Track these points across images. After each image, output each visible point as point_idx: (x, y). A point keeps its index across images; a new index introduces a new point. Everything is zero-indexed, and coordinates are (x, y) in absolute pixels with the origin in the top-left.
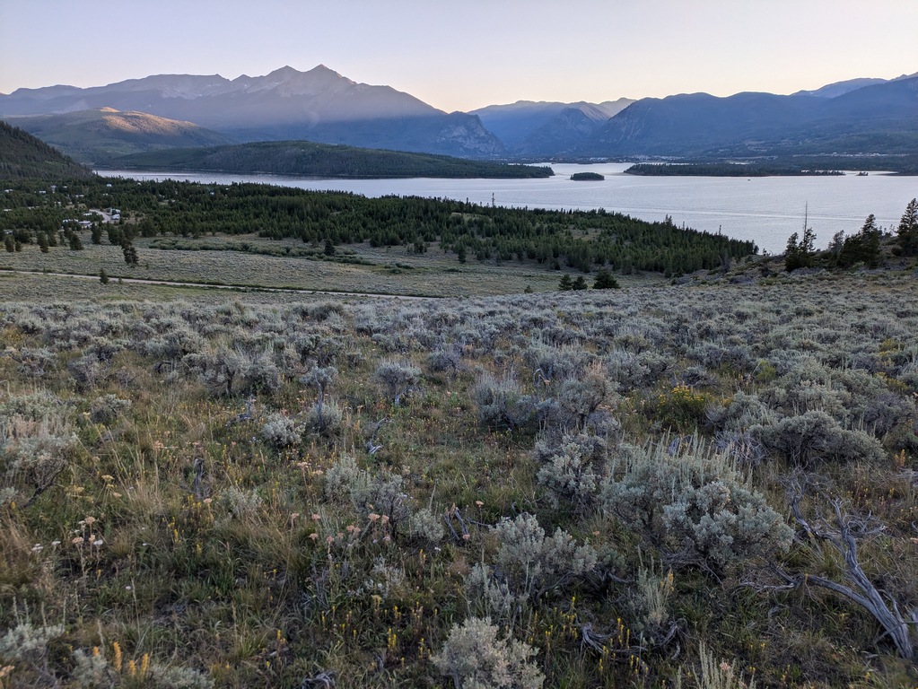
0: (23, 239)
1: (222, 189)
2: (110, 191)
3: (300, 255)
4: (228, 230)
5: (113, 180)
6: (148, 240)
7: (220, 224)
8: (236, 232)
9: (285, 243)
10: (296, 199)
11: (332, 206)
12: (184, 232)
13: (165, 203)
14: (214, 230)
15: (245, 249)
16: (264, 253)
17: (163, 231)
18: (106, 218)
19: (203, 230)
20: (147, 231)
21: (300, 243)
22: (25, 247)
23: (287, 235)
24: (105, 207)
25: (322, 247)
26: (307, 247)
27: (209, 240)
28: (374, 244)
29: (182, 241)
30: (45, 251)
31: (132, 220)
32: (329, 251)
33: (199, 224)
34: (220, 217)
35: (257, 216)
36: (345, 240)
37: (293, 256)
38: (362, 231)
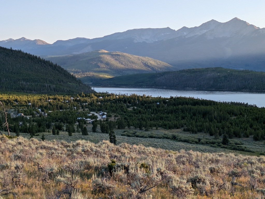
1: (164, 101)
2: (101, 101)
3: (207, 143)
4: (165, 127)
5: (103, 95)
6: (121, 131)
7: (161, 122)
12: (140, 127)
13: (130, 109)
15: (174, 138)
16: (185, 141)
18: (99, 118)
20: (121, 126)
21: (208, 136)
24: (99, 110)
25: (221, 139)
26: (211, 139)
29: (139, 132)
30: (70, 135)
31: (112, 119)
32: (225, 142)
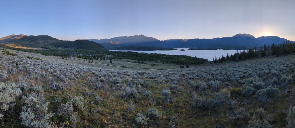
0: (98, 59)
1: (125, 52)
2: (110, 52)
3: (137, 63)
4: (126, 58)
5: (110, 51)
6: (114, 60)
7: (124, 57)
8: (127, 59)
9: (135, 61)
10: (137, 54)
11: (143, 55)
12: (119, 59)
13: (117, 54)
14: (123, 58)
15: (128, 61)
16: (131, 62)
17: (116, 58)
18: (109, 56)
19: (122, 58)
20: (114, 58)
21: (138, 61)
22: (98, 60)
23: (135, 60)
24: (109, 55)
25: (141, 61)
26: (139, 61)
27: (123, 60)
28: (149, 61)
29: (119, 60)
30: (100, 60)
31: (112, 57)
32: (142, 62)
33: (121, 57)
34: (125, 56)
35: (130, 56)
36: (145, 60)
37: (136, 63)
38: (147, 59)
